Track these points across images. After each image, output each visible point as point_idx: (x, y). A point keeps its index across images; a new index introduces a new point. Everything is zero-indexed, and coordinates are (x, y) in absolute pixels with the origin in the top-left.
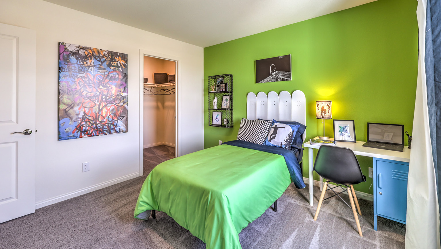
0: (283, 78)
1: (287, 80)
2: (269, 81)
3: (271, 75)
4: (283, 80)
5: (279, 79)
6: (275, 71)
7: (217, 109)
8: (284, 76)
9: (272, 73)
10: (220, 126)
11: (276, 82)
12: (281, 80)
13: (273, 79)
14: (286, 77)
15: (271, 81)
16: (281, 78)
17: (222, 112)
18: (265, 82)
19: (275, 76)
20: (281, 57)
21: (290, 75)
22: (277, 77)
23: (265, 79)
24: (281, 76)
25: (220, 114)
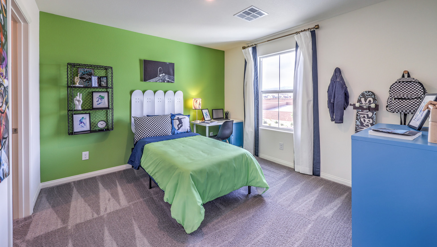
0: (169, 80)
1: (172, 82)
2: (157, 81)
3: (159, 76)
4: (168, 82)
5: (165, 80)
6: (162, 74)
7: (82, 110)
8: (169, 79)
9: (160, 75)
10: (89, 132)
11: (163, 83)
12: (167, 82)
13: (161, 80)
14: (171, 80)
15: (158, 81)
16: (167, 80)
17: (90, 114)
18: (153, 81)
19: (162, 78)
20: (168, 63)
21: (174, 79)
22: (164, 79)
23: (153, 79)
24: (167, 78)
25: (87, 116)
